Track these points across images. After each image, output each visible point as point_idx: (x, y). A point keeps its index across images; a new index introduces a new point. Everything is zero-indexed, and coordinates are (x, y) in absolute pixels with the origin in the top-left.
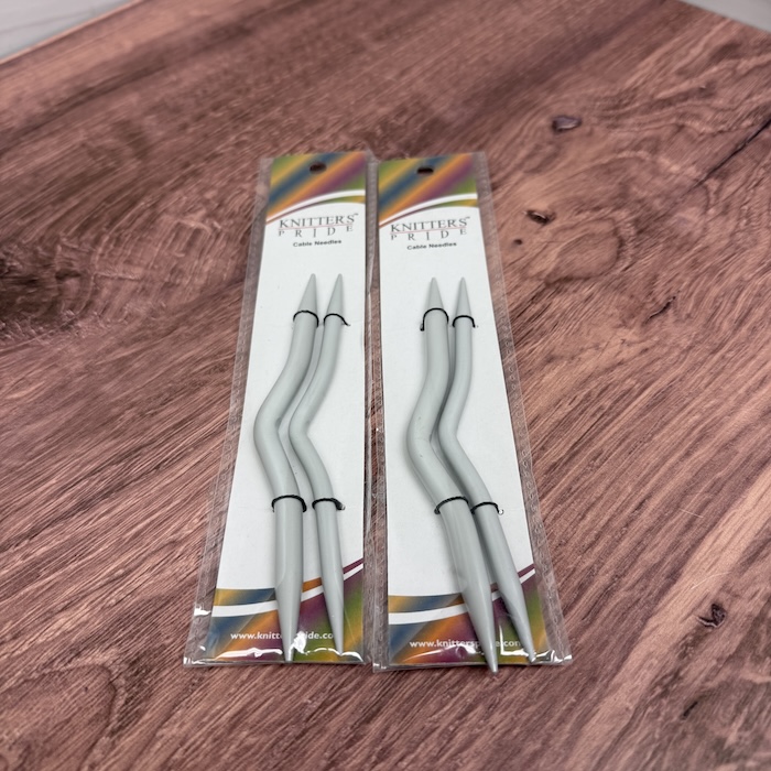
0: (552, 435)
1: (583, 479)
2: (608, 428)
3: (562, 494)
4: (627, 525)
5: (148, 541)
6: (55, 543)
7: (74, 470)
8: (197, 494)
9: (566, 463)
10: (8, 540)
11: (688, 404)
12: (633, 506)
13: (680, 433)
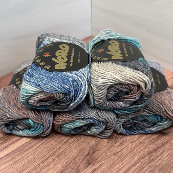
0: (51, 163)
1: (48, 153)
2: (37, 164)
3: (53, 150)
4: (43, 144)
5: (138, 143)
6: (157, 143)
7: (162, 157)
8: (131, 152)
9: (50, 156)
10: (167, 143)
11: (15, 170)
12: (39, 147)
13: (21, 163)
